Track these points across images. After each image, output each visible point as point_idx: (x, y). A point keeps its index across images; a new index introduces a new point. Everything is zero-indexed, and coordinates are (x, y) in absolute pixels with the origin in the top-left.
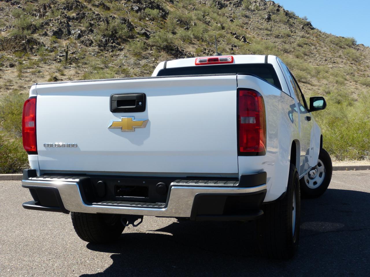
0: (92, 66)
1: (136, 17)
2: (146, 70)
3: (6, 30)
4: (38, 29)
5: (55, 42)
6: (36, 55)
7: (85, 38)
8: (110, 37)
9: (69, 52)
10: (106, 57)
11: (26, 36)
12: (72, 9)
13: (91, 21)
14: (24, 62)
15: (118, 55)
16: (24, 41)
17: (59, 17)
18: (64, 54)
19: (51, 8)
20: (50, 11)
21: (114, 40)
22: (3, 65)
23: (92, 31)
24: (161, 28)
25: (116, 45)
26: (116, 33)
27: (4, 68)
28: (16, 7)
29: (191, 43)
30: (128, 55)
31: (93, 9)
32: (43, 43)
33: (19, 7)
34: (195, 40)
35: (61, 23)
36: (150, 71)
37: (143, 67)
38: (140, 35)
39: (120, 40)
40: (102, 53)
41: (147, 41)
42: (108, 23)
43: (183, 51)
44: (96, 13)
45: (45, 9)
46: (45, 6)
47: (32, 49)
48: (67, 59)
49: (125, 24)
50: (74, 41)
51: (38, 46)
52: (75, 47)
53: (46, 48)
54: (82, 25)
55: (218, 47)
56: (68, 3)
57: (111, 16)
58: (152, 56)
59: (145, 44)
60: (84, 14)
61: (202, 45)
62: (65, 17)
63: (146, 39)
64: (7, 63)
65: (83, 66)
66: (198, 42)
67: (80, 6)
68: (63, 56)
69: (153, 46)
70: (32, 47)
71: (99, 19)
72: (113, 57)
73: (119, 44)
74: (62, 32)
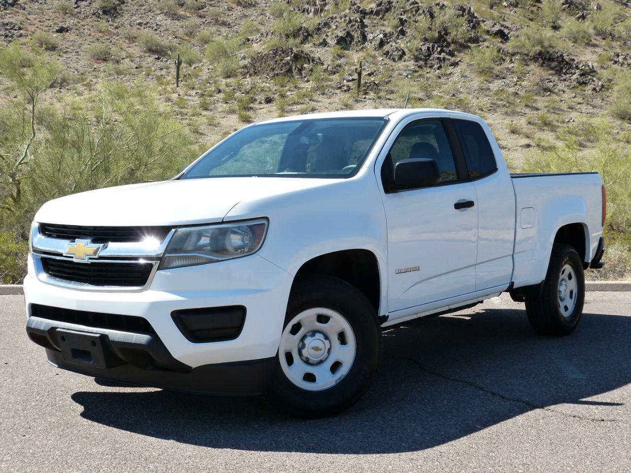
0: (403, 97)
1: (483, 3)
2: (502, 100)
3: (260, 41)
4: (311, 36)
5: (340, 56)
6: (308, 81)
7: (391, 46)
8: (435, 43)
9: (364, 73)
10: (428, 79)
11: (291, 49)
13: (401, 15)
14: (288, 93)
15: (450, 74)
16: (289, 58)
17: (347, 11)
18: (356, 76)
20: (331, 2)
21: (442, 47)
22: (255, 100)
23: (403, 33)
24: (531, 20)
25: (447, 57)
26: (446, 34)
27: (256, 105)
29: (589, 44)
30: (467, 73)
32: (320, 59)
34: (598, 38)
35: (350, 21)
36: (508, 102)
37: (496, 93)
38: (491, 35)
39: (453, 46)
40: (420, 72)
41: (503, 46)
42: (432, 16)
43: (573, 60)
47: (300, 71)
48: (359, 85)
49: (463, 15)
50: (373, 53)
51: (312, 64)
52: (374, 64)
53: (325, 67)
54: (386, 23)
57: (438, 4)
58: (513, 72)
59: (499, 51)
60: (390, 3)
61: (611, 47)
62: (357, 10)
63: (501, 42)
64: (261, 97)
65: (387, 97)
66: (604, 42)
68: (353, 80)
69: (514, 54)
70: (302, 67)
71: (417, 11)
72: (440, 78)
73: (452, 54)
74: (352, 38)
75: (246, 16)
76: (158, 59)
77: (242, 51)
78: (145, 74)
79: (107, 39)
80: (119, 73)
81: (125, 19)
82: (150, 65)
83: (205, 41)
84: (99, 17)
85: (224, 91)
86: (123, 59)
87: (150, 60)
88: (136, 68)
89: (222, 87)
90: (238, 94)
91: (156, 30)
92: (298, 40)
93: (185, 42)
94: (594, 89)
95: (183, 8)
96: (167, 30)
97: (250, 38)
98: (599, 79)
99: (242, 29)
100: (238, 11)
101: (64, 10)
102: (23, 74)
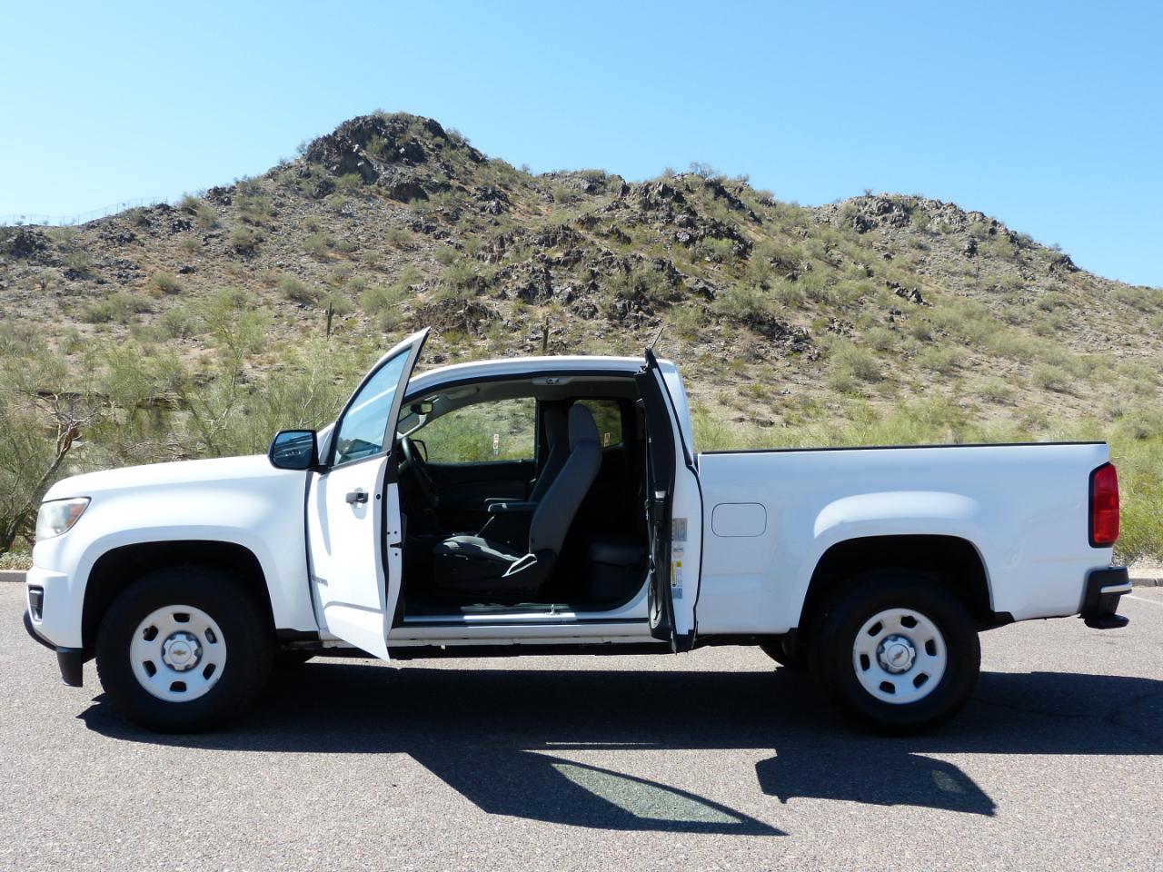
1: (684, 256)
2: (708, 367)
3: (426, 290)
4: (488, 286)
5: (522, 311)
6: (484, 338)
7: (581, 301)
8: (632, 299)
9: (550, 331)
10: (624, 340)
11: (465, 301)
12: (554, 243)
13: (593, 266)
14: (462, 352)
15: (649, 335)
16: (462, 311)
17: (530, 260)
18: (541, 334)
19: (513, 242)
20: (511, 248)
21: (639, 304)
22: (423, 359)
23: (595, 287)
24: (738, 278)
25: (645, 316)
26: (644, 290)
27: (423, 365)
28: (443, 241)
29: (801, 308)
30: (669, 335)
31: (597, 241)
32: (498, 313)
33: (449, 242)
34: (810, 301)
35: (534, 272)
36: (716, 370)
37: (702, 360)
38: (694, 293)
39: (651, 304)
40: (615, 333)
41: (708, 306)
42: (628, 269)
43: (786, 324)
44: (604, 250)
45: (502, 245)
46: (502, 239)
47: (476, 326)
48: (545, 344)
49: (662, 270)
50: (560, 308)
51: (489, 319)
52: (561, 321)
53: (505, 322)
54: (575, 275)
55: (860, 316)
56: (548, 233)
57: (634, 256)
58: (719, 336)
59: (704, 311)
60: (579, 252)
61: (826, 312)
62: (542, 260)
63: (706, 302)
64: (430, 355)
66: (817, 307)
67: (570, 237)
68: (537, 339)
69: (720, 316)
70: (478, 322)
71: (610, 263)
72: (637, 339)
73: (650, 313)
74: (536, 290)
75: (406, 261)
76: (301, 307)
77: (405, 301)
78: (287, 325)
79: (241, 282)
81: (263, 260)
82: (293, 314)
83: (359, 288)
84: (231, 257)
85: (385, 348)
86: (260, 306)
87: (292, 308)
88: (276, 317)
89: (383, 343)
91: (299, 273)
92: (473, 291)
93: (334, 288)
94: (810, 358)
95: (332, 250)
96: (312, 274)
97: (413, 286)
98: (815, 347)
99: (403, 275)
100: (398, 255)
101: (191, 248)
102: (139, 321)
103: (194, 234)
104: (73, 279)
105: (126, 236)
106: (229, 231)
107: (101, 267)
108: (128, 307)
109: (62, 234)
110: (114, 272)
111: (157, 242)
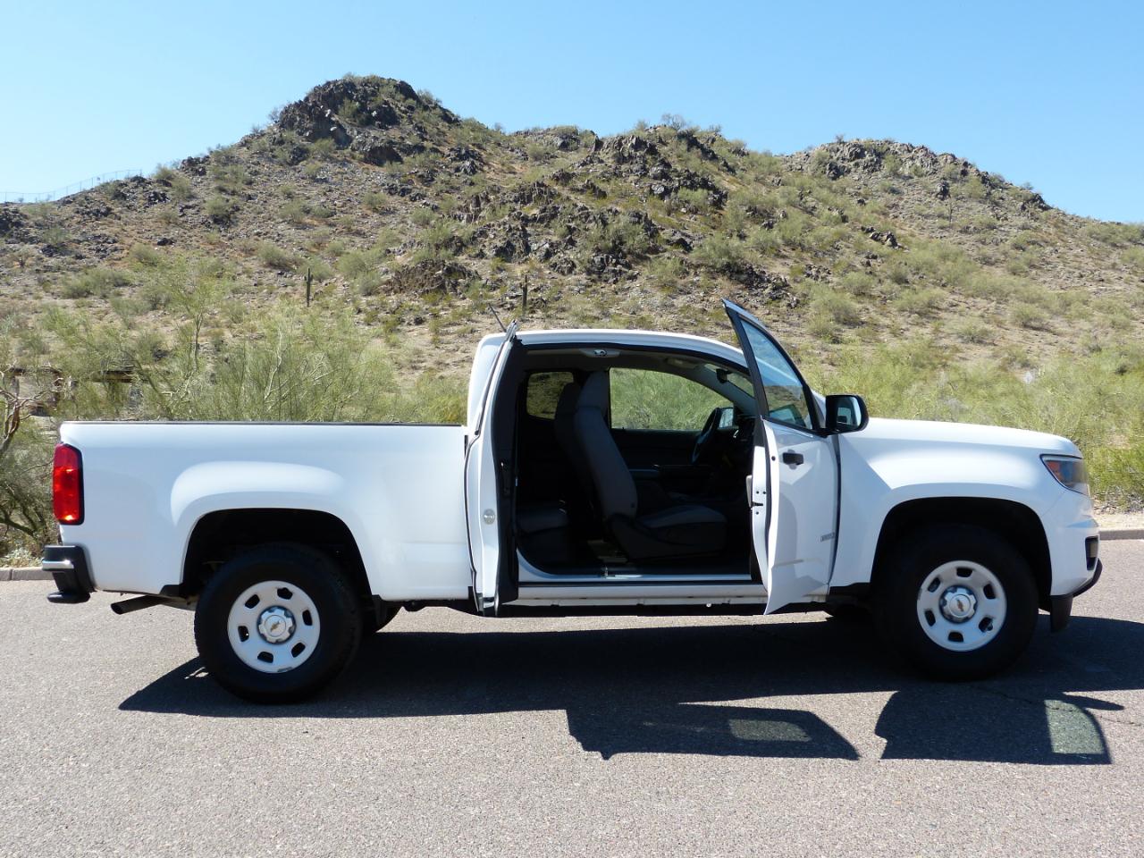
0: (577, 315)
1: (660, 209)
2: (688, 318)
3: (404, 252)
4: (465, 246)
5: (500, 270)
6: (464, 298)
7: (559, 257)
8: (610, 253)
9: (530, 289)
10: (603, 294)
11: (443, 261)
12: (530, 200)
13: (569, 222)
14: (442, 313)
15: (628, 289)
16: (440, 272)
17: (507, 218)
18: (520, 292)
19: (489, 201)
20: (487, 207)
21: (617, 258)
22: (404, 321)
23: (572, 242)
24: (714, 228)
25: (624, 269)
26: (622, 243)
27: (404, 327)
28: (419, 203)
29: (778, 255)
30: (648, 288)
31: (572, 197)
32: (477, 273)
33: (425, 204)
34: (787, 248)
35: (510, 229)
36: (696, 320)
37: (681, 311)
38: (672, 245)
39: (629, 258)
40: (594, 287)
41: (686, 257)
42: (605, 223)
43: (764, 273)
44: (580, 205)
45: (478, 204)
46: (477, 198)
47: (455, 286)
48: (525, 302)
49: (639, 223)
50: (538, 265)
51: (467, 278)
52: (540, 278)
53: (484, 281)
54: (552, 231)
55: (837, 262)
56: (523, 190)
57: (610, 210)
58: (698, 287)
59: (682, 263)
60: (555, 208)
61: (802, 259)
62: (518, 217)
63: (684, 253)
64: (410, 317)
65: (558, 315)
66: (794, 254)
67: (545, 193)
68: (517, 296)
69: (698, 266)
70: (457, 283)
71: (586, 218)
72: (617, 293)
73: (628, 266)
74: (513, 248)
75: (383, 224)
76: (281, 274)
77: (384, 264)
78: (267, 293)
79: (220, 252)
80: (235, 291)
81: (240, 229)
82: (272, 281)
83: (337, 253)
84: (209, 227)
85: (365, 311)
86: (239, 274)
87: (272, 275)
88: (255, 285)
89: (362, 307)
90: (382, 315)
91: (278, 241)
92: (450, 252)
93: (312, 254)
94: (789, 305)
95: (310, 215)
96: (290, 241)
97: (391, 249)
98: (794, 294)
99: (380, 239)
100: (375, 218)
101: (168, 220)
102: (119, 295)
103: (171, 205)
104: (51, 256)
105: (103, 210)
106: (205, 202)
107: (79, 242)
108: (107, 281)
109: (38, 210)
110: (92, 247)
111: (134, 215)
